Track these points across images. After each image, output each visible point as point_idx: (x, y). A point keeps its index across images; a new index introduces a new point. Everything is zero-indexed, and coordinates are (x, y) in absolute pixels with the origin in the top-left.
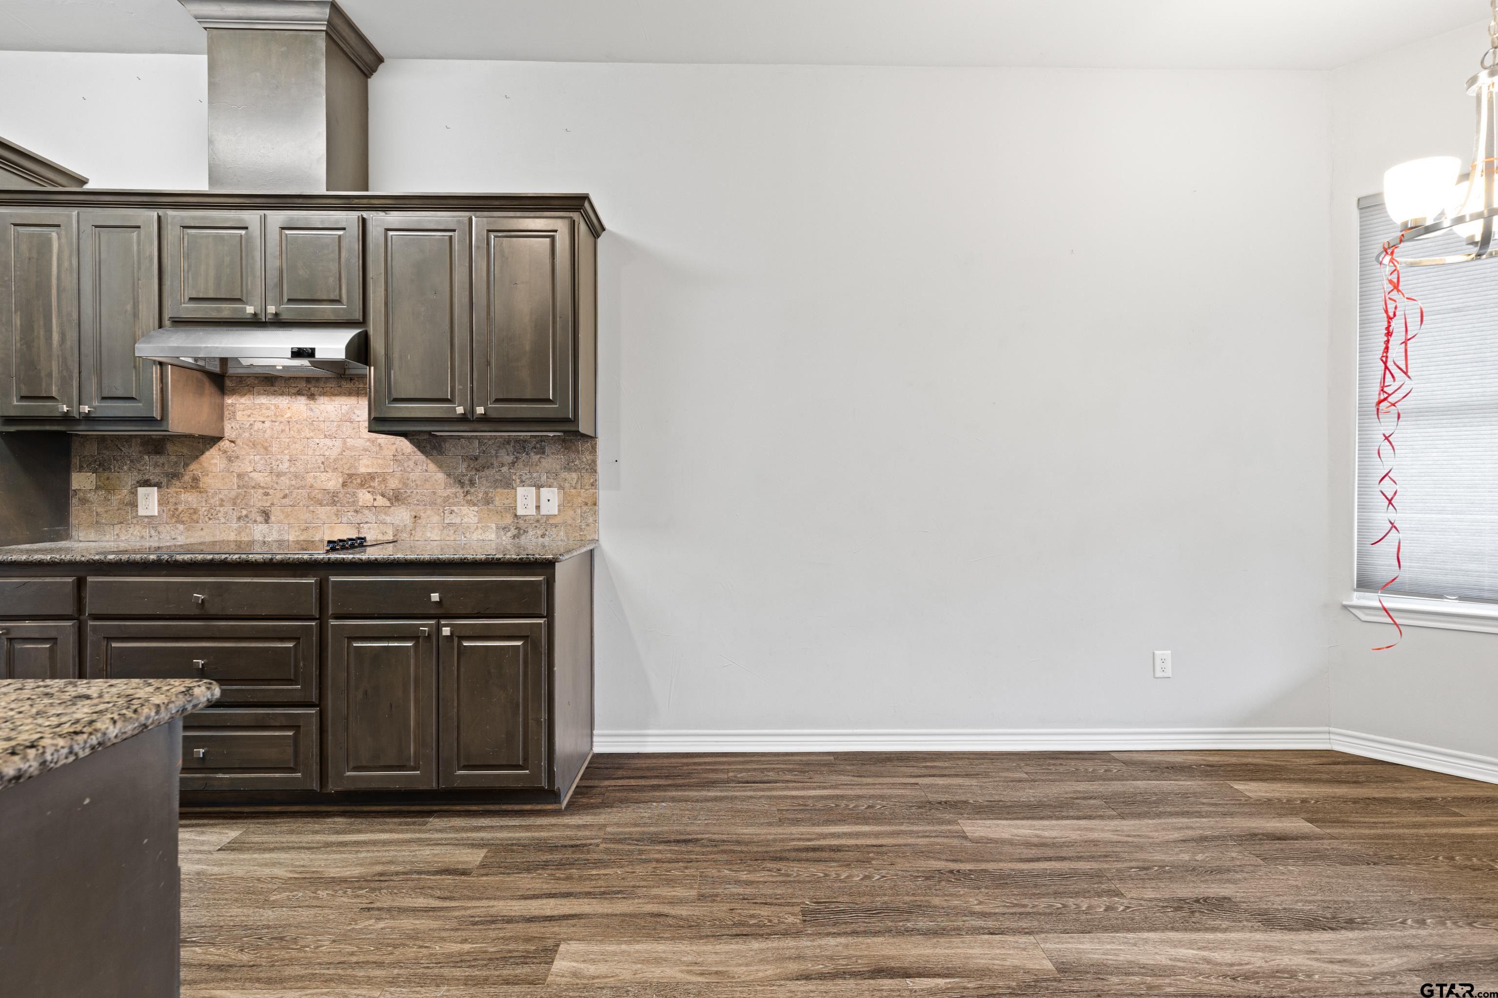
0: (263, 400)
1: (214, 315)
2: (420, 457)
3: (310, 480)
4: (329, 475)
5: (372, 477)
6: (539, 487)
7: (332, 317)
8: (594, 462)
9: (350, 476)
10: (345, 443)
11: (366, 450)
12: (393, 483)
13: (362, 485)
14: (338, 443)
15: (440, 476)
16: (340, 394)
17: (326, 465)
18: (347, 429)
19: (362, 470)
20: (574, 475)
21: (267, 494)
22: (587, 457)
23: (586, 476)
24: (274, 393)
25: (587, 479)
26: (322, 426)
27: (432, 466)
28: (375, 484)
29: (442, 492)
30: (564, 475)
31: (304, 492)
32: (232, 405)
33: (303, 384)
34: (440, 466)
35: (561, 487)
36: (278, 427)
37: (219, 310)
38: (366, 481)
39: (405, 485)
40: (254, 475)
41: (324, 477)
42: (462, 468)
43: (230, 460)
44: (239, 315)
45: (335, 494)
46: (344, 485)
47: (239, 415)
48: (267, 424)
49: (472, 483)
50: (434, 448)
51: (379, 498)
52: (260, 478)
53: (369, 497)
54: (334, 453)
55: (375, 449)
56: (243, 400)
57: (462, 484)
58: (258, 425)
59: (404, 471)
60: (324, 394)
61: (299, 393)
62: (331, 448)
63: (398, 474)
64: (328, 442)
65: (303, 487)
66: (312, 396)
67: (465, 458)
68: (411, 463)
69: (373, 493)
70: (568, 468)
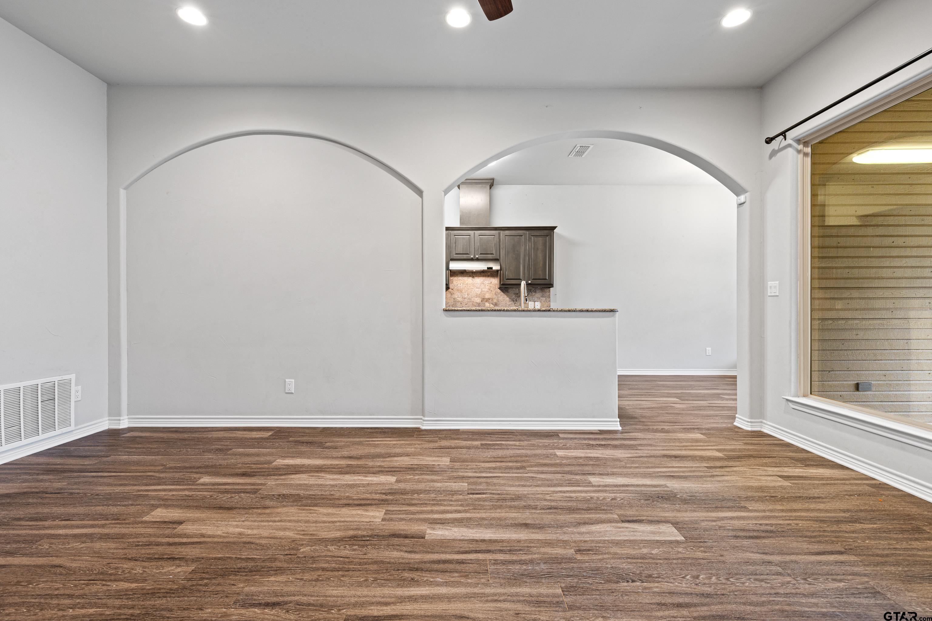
0: (460, 278)
1: (462, 258)
2: (502, 293)
3: (473, 299)
4: (478, 298)
5: (489, 299)
6: (535, 302)
7: (491, 258)
8: (550, 295)
9: (483, 299)
10: (482, 290)
11: (487, 292)
12: (495, 301)
13: (486, 301)
14: (480, 290)
15: (508, 299)
16: (481, 276)
17: (477, 296)
18: (482, 286)
19: (487, 297)
20: (544, 298)
21: (461, 304)
22: (548, 294)
23: (547, 299)
24: (463, 276)
25: (548, 300)
26: (476, 285)
27: (505, 296)
28: (490, 301)
29: (508, 303)
30: (542, 298)
31: (471, 303)
32: (452, 279)
33: (471, 274)
34: (508, 296)
35: (541, 302)
36: (464, 285)
37: (463, 256)
38: (488, 300)
39: (498, 301)
40: (458, 298)
41: (476, 299)
42: (514, 296)
43: (451, 294)
44: (468, 258)
45: (479, 304)
46: (482, 301)
47: (454, 282)
48: (462, 285)
49: (516, 301)
50: (506, 291)
51: (491, 305)
52: (460, 299)
53: (488, 304)
54: (479, 293)
55: (490, 291)
56: (455, 278)
57: (513, 301)
58: (459, 285)
59: (498, 297)
60: (476, 276)
61: (470, 276)
62: (478, 291)
63: (496, 298)
64: (477, 289)
65: (471, 302)
66: (473, 277)
67: (514, 294)
68: (500, 295)
69: (489, 303)
70: (542, 297)
